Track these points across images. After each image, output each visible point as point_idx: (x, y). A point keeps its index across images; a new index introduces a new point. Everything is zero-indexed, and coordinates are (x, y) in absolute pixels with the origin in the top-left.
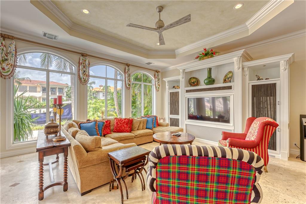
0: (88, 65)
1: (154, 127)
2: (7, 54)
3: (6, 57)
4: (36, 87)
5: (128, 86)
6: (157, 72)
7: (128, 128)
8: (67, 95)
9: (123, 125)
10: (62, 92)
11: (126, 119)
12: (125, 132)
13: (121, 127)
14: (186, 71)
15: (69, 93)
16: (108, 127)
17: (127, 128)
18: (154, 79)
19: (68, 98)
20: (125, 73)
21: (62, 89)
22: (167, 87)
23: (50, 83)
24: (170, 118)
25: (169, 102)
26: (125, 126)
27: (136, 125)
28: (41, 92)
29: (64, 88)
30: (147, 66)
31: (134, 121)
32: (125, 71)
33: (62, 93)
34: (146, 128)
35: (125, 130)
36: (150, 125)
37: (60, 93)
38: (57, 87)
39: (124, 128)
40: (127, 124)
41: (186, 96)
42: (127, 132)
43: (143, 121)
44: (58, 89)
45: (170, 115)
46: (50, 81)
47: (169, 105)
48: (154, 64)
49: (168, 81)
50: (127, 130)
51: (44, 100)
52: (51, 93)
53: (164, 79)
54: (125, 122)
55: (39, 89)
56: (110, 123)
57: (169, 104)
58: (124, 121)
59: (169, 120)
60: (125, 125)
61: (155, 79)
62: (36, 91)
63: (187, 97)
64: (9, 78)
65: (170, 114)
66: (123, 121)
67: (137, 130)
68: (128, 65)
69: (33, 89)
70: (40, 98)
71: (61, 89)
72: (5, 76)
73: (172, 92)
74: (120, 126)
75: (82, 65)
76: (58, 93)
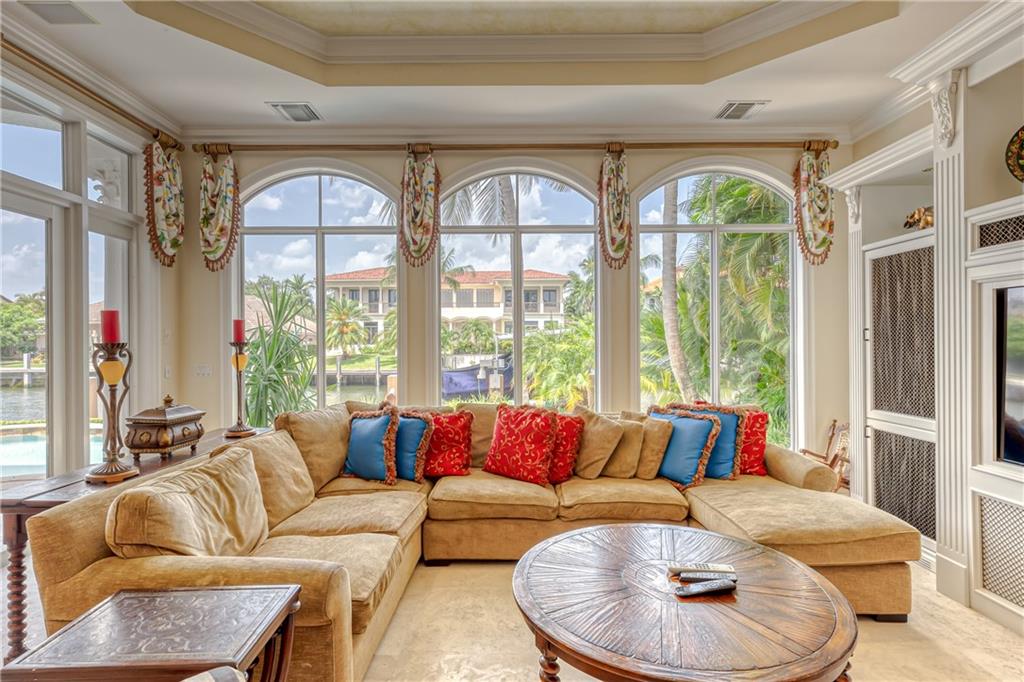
0: (432, 185)
1: (706, 476)
2: (214, 199)
3: (212, 208)
4: (491, 292)
5: (612, 254)
6: (814, 146)
7: (537, 462)
9: (522, 443)
10: (552, 303)
11: (538, 415)
12: (524, 479)
13: (510, 450)
14: (975, 80)
16: (458, 442)
17: (534, 460)
18: (791, 193)
20: (600, 188)
21: (555, 291)
22: (854, 227)
23: (525, 275)
24: (878, 434)
25: (869, 325)
26: (528, 447)
27: (596, 451)
28: (502, 305)
29: (559, 287)
30: (733, 130)
31: (590, 427)
32: (600, 183)
33: (553, 305)
34: (660, 475)
35: (525, 468)
36: (684, 461)
37: (549, 305)
38: (541, 286)
39: (523, 456)
40: (538, 441)
41: (975, 274)
42: (531, 481)
43: (645, 434)
45: (872, 413)
46: (525, 269)
47: (869, 345)
48: (768, 107)
49: (859, 186)
50: (532, 472)
51: (510, 327)
52: (527, 307)
53: (828, 181)
54: (529, 429)
55: (498, 297)
56: (467, 427)
57: (869, 335)
58: (528, 421)
59: (870, 442)
60: (531, 443)
61: (798, 192)
62: (491, 304)
63: (990, 280)
65: (878, 405)
66: (525, 424)
67: (601, 476)
68: (616, 150)
69: (486, 299)
70: (499, 322)
71: (552, 293)
73: (890, 258)
74: (506, 445)
75: (411, 189)
76: (542, 305)
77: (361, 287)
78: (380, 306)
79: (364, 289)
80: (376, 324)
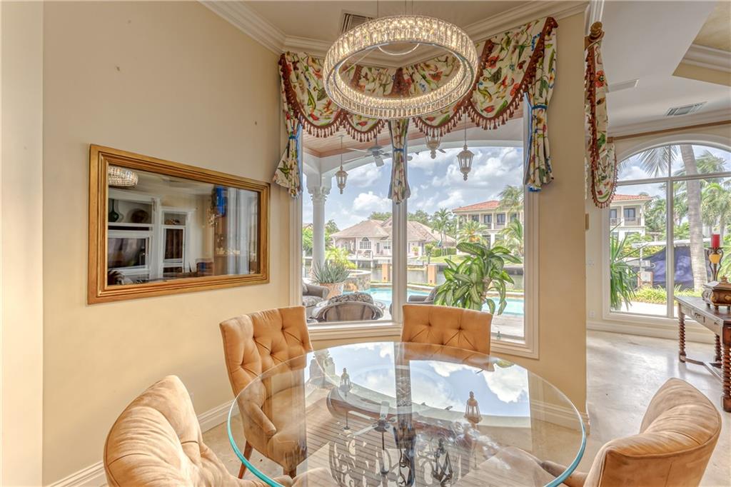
2: (604, 169)
3: (603, 174)
8: (647, 223)
10: (632, 218)
15: (653, 218)
19: (650, 231)
21: (634, 209)
33: (634, 220)
37: (629, 220)
38: (622, 206)
44: (622, 209)
64: (601, 207)
71: (631, 211)
72: (602, 203)
76: (623, 220)
77: (480, 213)
78: (493, 225)
79: (482, 215)
80: (490, 236)
